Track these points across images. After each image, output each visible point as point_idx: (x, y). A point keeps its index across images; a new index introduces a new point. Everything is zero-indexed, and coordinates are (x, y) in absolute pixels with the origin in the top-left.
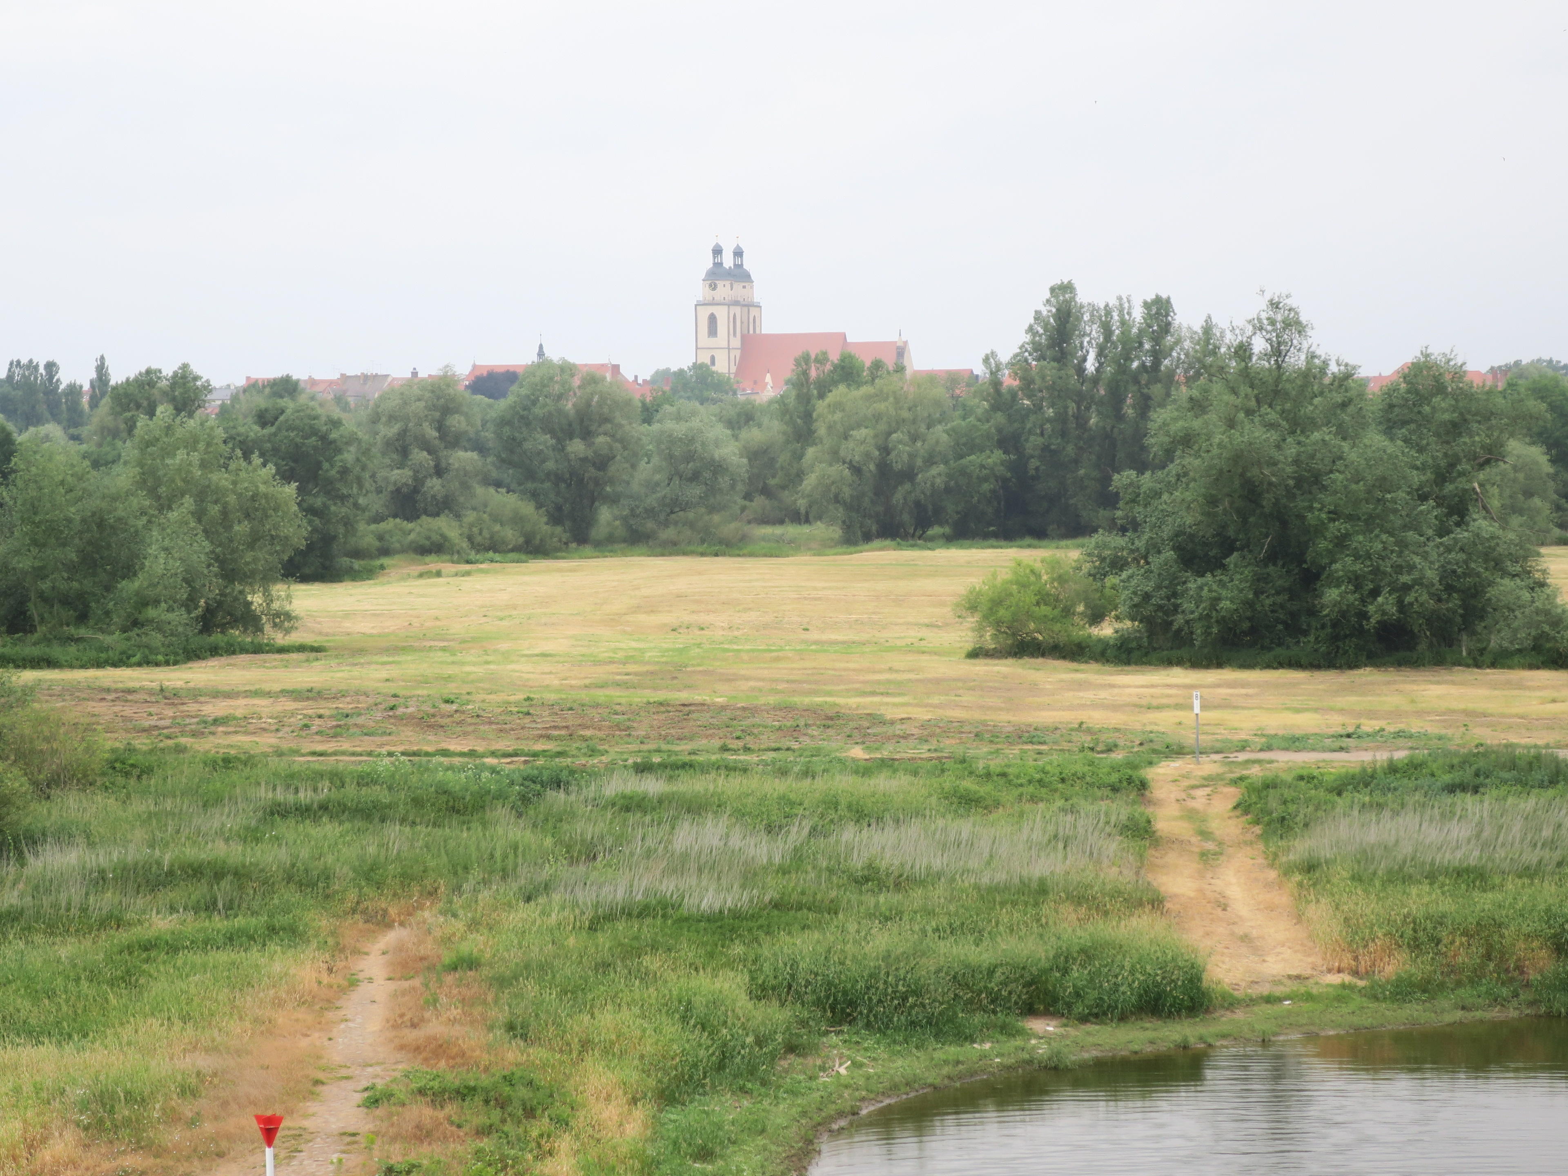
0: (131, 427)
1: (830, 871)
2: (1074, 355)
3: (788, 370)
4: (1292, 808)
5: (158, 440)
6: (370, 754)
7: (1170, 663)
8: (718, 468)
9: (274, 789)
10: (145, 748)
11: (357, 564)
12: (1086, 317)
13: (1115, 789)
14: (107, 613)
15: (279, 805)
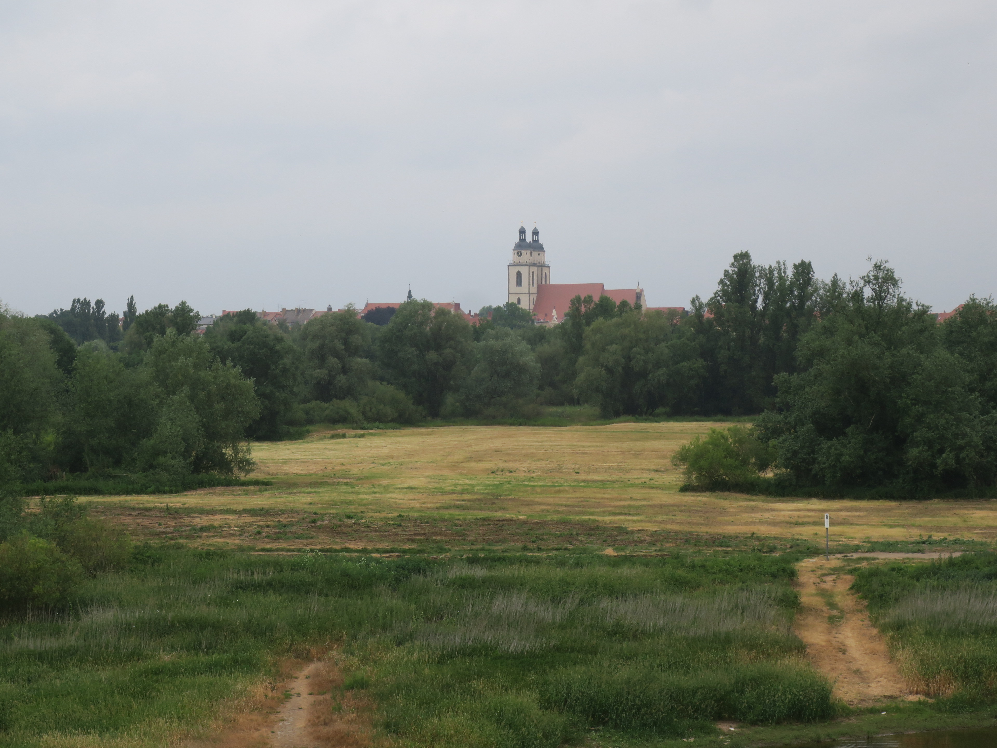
0: (149, 342)
1: (592, 627)
2: (749, 298)
3: (566, 307)
4: (888, 589)
5: (167, 350)
6: (299, 550)
7: (809, 495)
8: (522, 369)
9: (238, 572)
10: (156, 546)
11: (292, 430)
12: (757, 274)
13: (774, 576)
14: (134, 460)
15: (242, 583)
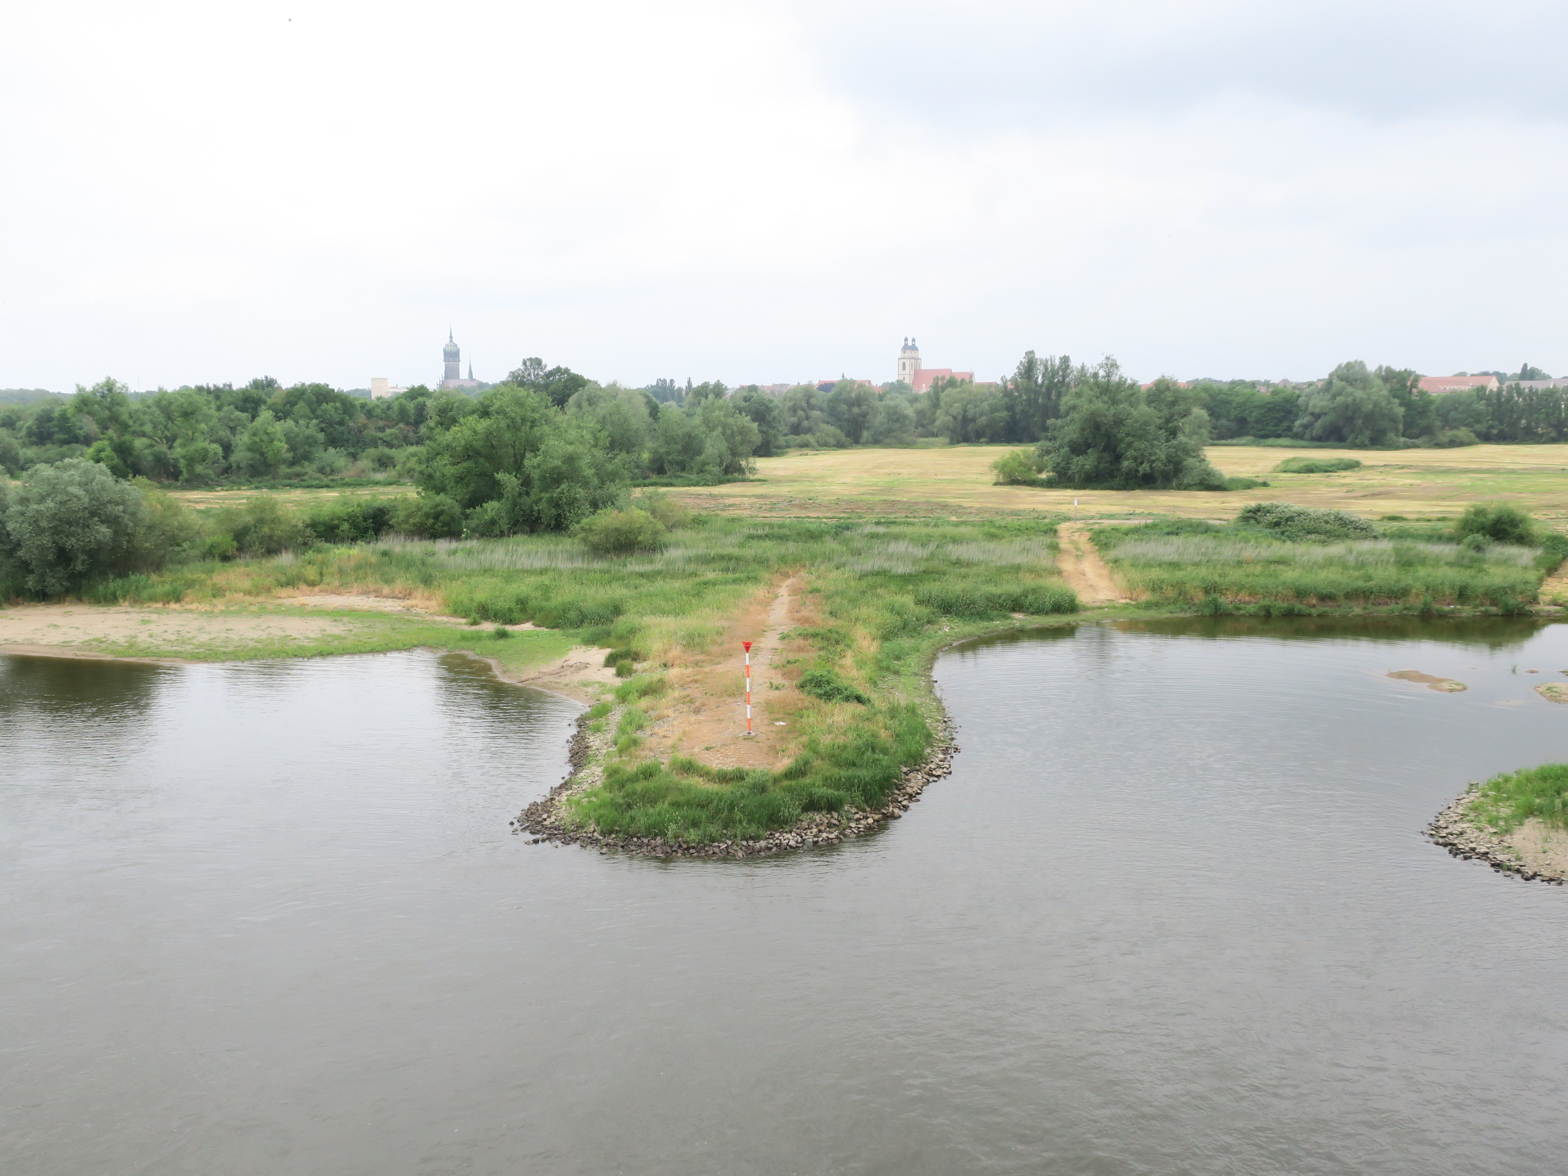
0: (699, 403)
1: (944, 560)
2: (1034, 377)
3: (931, 382)
4: (1109, 540)
5: (709, 407)
6: (783, 517)
7: (1066, 487)
8: (905, 417)
9: (749, 529)
10: (705, 515)
11: (778, 451)
12: (1039, 363)
13: (1045, 532)
14: (692, 468)
15: (751, 535)
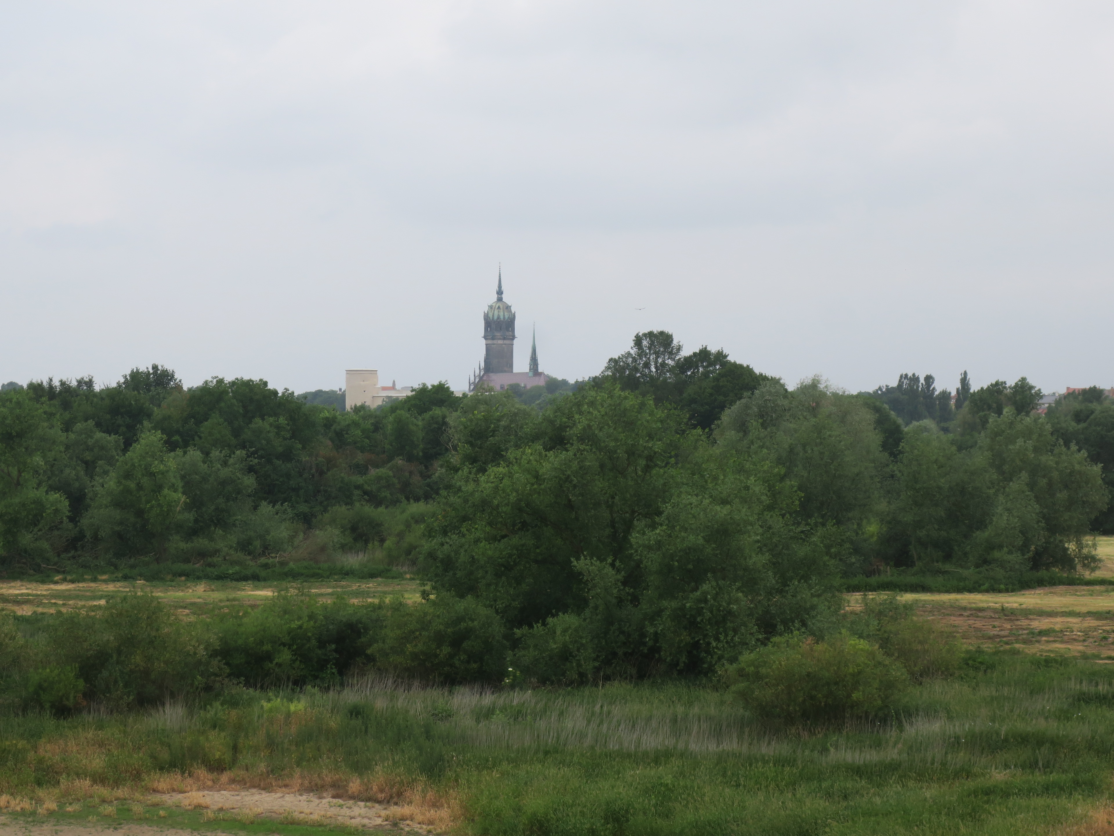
0: (984, 422)
5: (1003, 432)
9: (1081, 683)
10: (989, 650)
14: (965, 554)
15: (1084, 694)
